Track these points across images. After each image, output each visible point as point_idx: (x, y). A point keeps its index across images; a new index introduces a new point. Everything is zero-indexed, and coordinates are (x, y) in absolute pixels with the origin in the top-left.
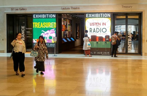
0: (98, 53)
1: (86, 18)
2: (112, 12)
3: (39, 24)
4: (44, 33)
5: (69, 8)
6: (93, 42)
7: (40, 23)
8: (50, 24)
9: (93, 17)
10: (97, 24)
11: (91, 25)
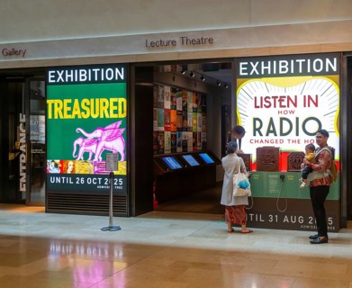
0: (286, 219)
1: (239, 80)
2: (344, 53)
3: (69, 105)
4: (86, 138)
5: (174, 43)
6: (264, 173)
7: (70, 101)
8: (104, 104)
9: (266, 75)
10: (281, 101)
11: (259, 104)
